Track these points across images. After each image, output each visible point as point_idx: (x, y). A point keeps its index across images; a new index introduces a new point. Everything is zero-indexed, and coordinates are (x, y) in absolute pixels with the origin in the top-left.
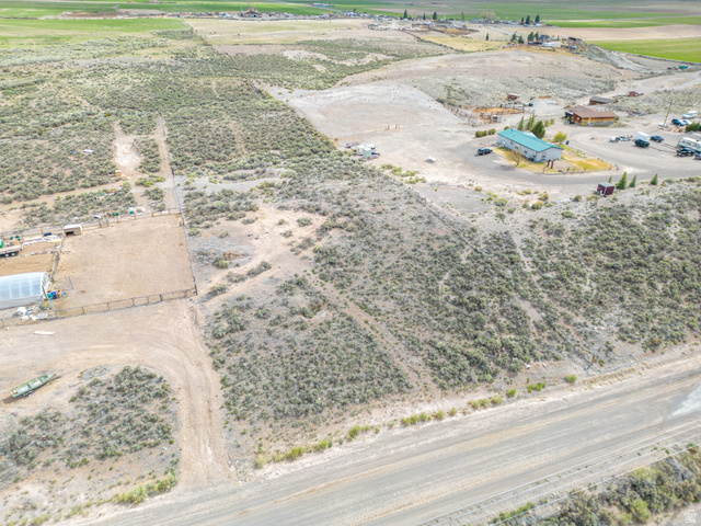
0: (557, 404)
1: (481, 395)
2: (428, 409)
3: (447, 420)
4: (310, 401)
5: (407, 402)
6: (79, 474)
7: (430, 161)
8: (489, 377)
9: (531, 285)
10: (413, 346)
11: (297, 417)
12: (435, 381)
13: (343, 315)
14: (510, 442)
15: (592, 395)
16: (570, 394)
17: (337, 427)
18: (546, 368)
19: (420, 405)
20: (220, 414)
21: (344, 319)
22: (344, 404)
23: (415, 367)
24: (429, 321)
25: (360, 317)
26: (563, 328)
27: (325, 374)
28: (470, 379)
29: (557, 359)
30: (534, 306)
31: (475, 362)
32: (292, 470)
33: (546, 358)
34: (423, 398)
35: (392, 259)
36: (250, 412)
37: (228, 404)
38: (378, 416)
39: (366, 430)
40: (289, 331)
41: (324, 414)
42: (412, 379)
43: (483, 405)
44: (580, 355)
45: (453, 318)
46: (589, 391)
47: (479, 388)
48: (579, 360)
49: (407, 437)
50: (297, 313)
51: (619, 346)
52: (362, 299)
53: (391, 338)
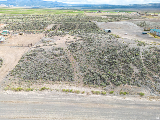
0: (130, 102)
1: (99, 90)
2: (75, 89)
3: (80, 94)
4: (36, 76)
5: (69, 85)
7: (126, 34)
8: (105, 85)
9: (141, 63)
10: (83, 70)
11: (29, 79)
12: (83, 81)
13: (67, 58)
14: (99, 109)
15: (149, 103)
16: (139, 100)
17: (39, 86)
18: (132, 88)
19: (73, 87)
20: (8, 73)
21: (66, 59)
22: (46, 80)
23: (79, 76)
24: (94, 65)
26: (148, 77)
27: (48, 71)
28: (97, 84)
29: (139, 86)
30: (138, 69)
31: (103, 79)
32: (13, 94)
33: (134, 85)
34: (75, 85)
35: (94, 49)
36: (17, 75)
37: (13, 71)
38: (55, 86)
39: (48, 89)
40: (47, 58)
41: (38, 81)
42: (76, 79)
43: (97, 93)
44: (150, 87)
45: (104, 66)
46: (149, 101)
47: (99, 87)
48: (150, 89)
49: (60, 95)
50: (54, 55)
52: (77, 56)
53: (77, 66)
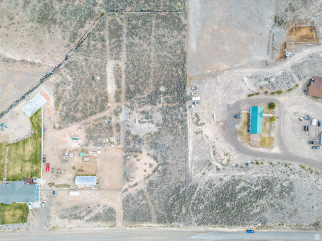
1: (162, 225)
2: (153, 225)
6: (104, 222)
10: (157, 213)
18: (176, 223)
20: (122, 219)
25: (150, 203)
42: (153, 220)
43: (162, 227)
50: (139, 200)
51: (194, 223)
53: (153, 211)
